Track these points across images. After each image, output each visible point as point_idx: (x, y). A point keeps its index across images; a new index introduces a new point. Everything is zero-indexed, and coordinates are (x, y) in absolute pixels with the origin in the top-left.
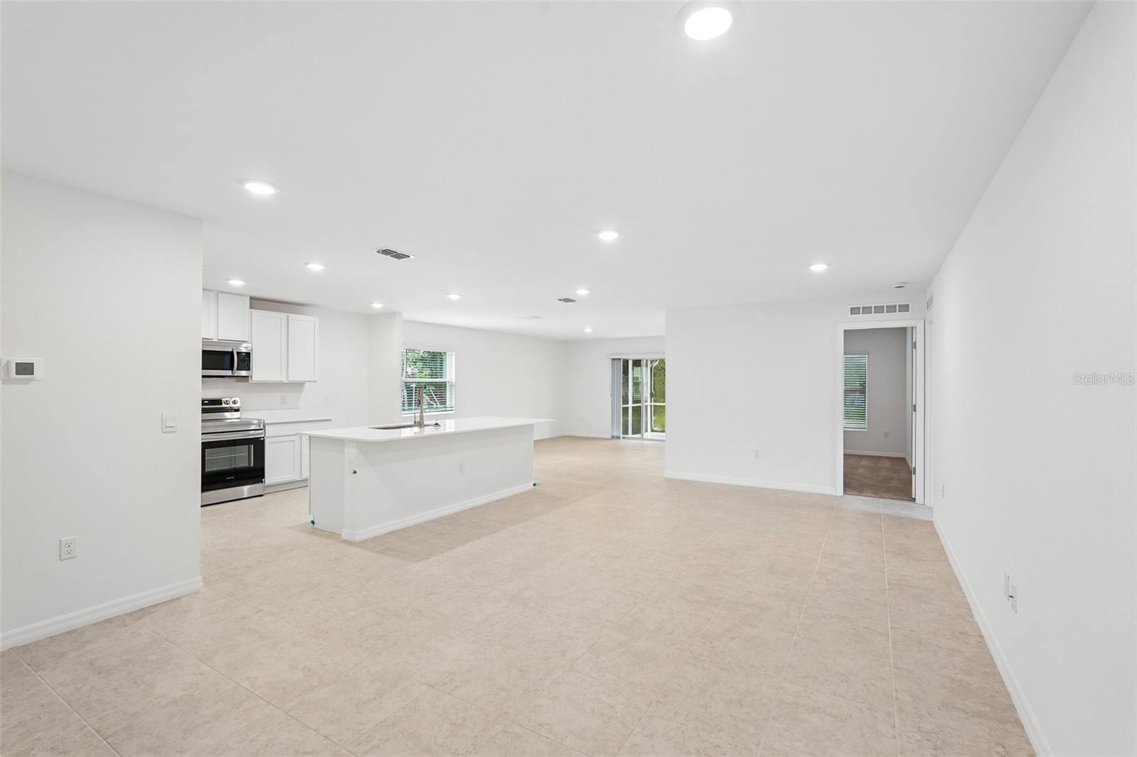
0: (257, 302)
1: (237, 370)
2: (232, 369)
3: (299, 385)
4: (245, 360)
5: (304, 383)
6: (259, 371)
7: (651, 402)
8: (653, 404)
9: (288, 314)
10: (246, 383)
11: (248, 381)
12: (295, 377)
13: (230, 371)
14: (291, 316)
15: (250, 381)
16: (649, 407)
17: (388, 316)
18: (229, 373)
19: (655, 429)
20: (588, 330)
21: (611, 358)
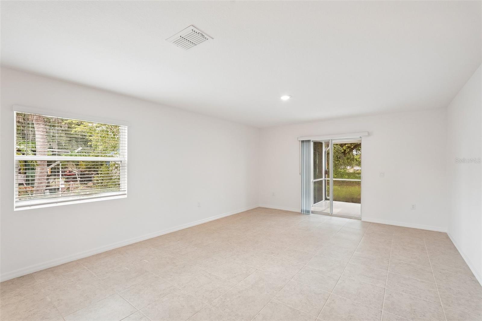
7: (325, 178)
16: (323, 182)
21: (302, 141)
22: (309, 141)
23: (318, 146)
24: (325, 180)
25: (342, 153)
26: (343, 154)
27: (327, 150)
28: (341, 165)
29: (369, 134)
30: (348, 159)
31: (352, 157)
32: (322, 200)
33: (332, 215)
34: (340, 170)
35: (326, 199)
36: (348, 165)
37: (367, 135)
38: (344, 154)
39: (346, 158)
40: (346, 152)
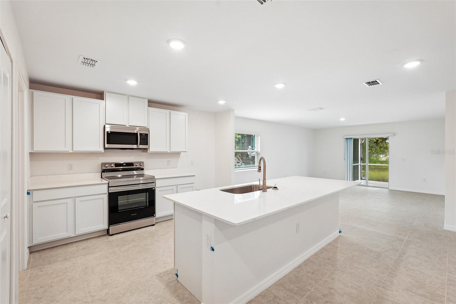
0: (152, 103)
1: (140, 145)
2: (137, 144)
3: (177, 154)
4: (145, 139)
5: (181, 153)
6: (154, 145)
7: (361, 163)
8: (362, 164)
9: (170, 111)
10: (146, 153)
11: (147, 152)
12: (174, 150)
13: (136, 145)
14: (172, 112)
15: (148, 152)
16: (359, 166)
17: (227, 111)
18: (135, 146)
19: (363, 178)
20: (342, 119)
21: (346, 138)
22: (351, 138)
23: (356, 141)
24: (361, 165)
25: (375, 142)
26: (375, 144)
27: (362, 143)
28: (374, 153)
29: (394, 135)
30: (381, 147)
31: (385, 145)
32: (358, 179)
33: (368, 186)
34: (372, 158)
35: (361, 179)
36: (380, 154)
37: (393, 135)
38: (377, 144)
39: (379, 147)
40: (379, 142)
